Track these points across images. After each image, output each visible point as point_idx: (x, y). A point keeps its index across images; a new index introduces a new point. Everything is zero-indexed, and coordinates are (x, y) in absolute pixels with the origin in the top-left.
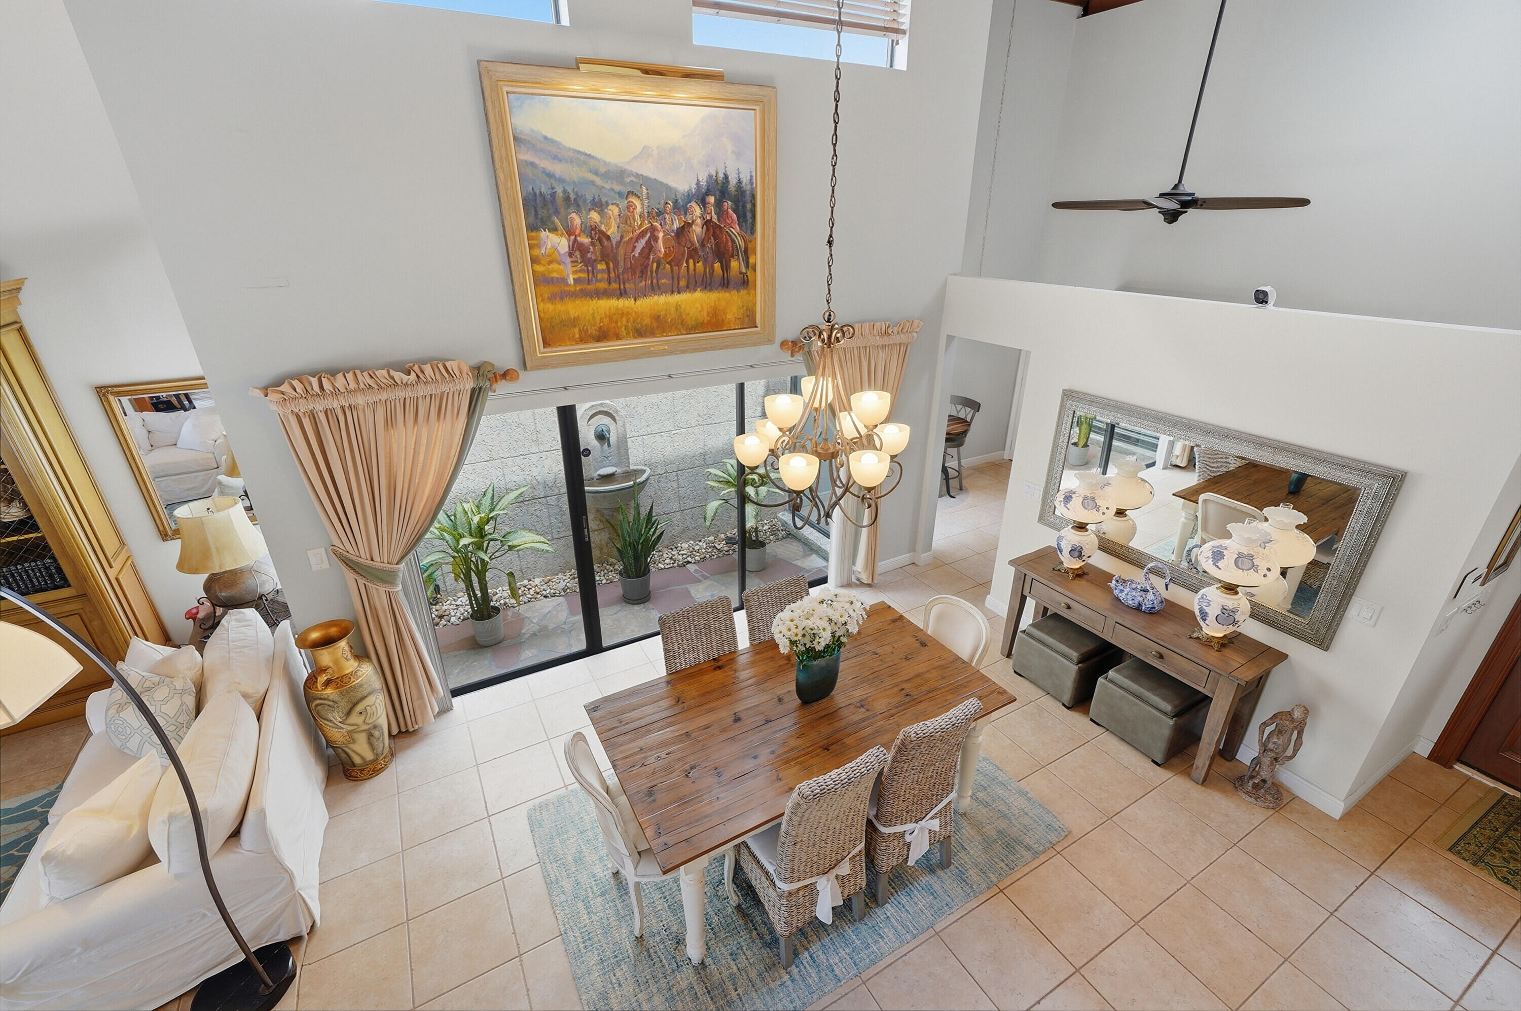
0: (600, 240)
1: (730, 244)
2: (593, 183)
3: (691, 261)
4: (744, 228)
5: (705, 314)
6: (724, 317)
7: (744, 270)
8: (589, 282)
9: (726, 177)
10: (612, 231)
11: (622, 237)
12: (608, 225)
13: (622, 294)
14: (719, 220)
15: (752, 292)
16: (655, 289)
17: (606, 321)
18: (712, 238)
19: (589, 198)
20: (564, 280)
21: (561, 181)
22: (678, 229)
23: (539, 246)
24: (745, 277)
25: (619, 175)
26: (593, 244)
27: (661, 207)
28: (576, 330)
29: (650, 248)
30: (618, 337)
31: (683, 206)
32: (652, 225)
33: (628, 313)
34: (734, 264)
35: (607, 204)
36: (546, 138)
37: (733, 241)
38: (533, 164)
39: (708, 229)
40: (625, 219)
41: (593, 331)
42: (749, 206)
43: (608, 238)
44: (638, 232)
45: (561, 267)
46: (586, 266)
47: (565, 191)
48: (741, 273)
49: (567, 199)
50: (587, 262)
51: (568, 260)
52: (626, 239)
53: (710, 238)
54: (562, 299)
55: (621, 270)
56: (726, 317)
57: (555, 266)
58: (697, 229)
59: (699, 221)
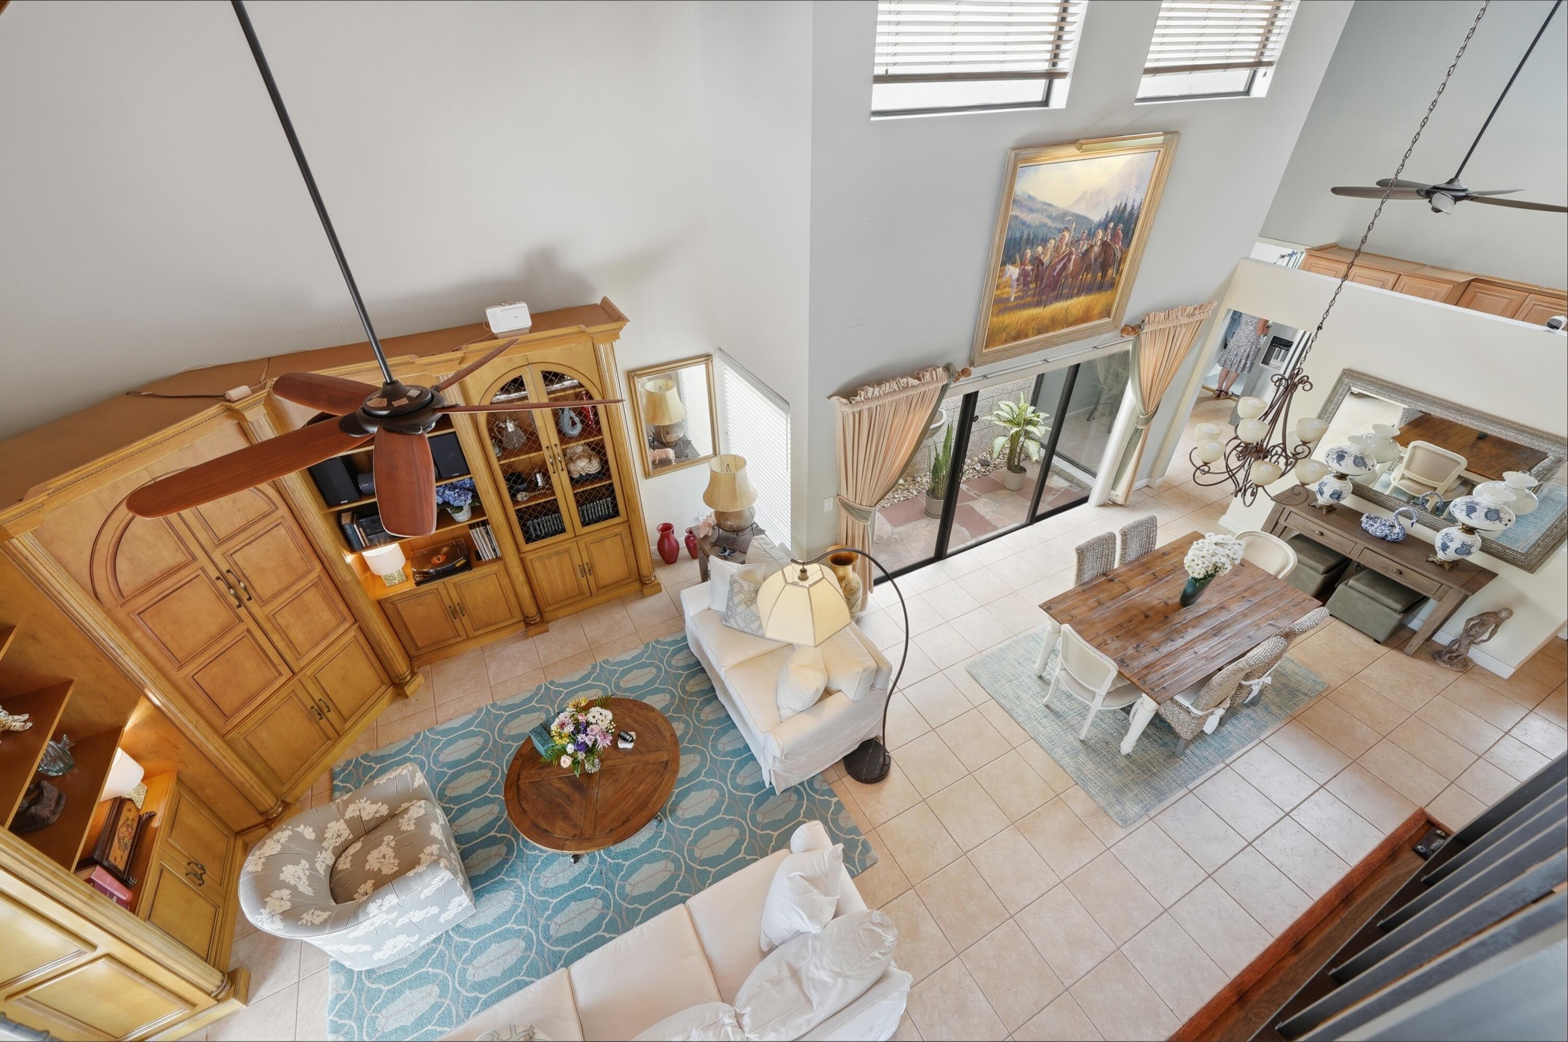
0: (1038, 267)
2: (1046, 225)
3: (1085, 274)
5: (1081, 312)
6: (1091, 312)
7: (1114, 275)
8: (1022, 298)
9: (1126, 205)
10: (1046, 260)
11: (1051, 262)
12: (1045, 255)
13: (1038, 304)
14: (1111, 240)
15: (1115, 291)
16: (1058, 298)
17: (1023, 325)
18: (1103, 254)
19: (1041, 236)
20: (1008, 299)
21: (1029, 226)
22: (1085, 251)
23: (1003, 276)
24: (1114, 281)
25: (1063, 216)
26: (1032, 270)
27: (1080, 235)
28: (1004, 335)
29: (1065, 267)
30: (1026, 337)
31: (1093, 233)
32: (1071, 250)
33: (1038, 318)
34: (1110, 272)
35: (1050, 238)
36: (1029, 196)
37: (1115, 254)
38: (1018, 218)
40: (1057, 249)
41: (1013, 333)
42: (1133, 225)
43: (1043, 264)
44: (1061, 257)
45: (1011, 289)
46: (1024, 286)
47: (1029, 234)
48: (1112, 278)
49: (1028, 239)
50: (1026, 284)
51: (1016, 284)
52: (1053, 263)
53: (1101, 255)
54: (1004, 312)
55: (1043, 285)
56: (1093, 313)
57: (1007, 289)
58: (1096, 249)
59: (1099, 243)
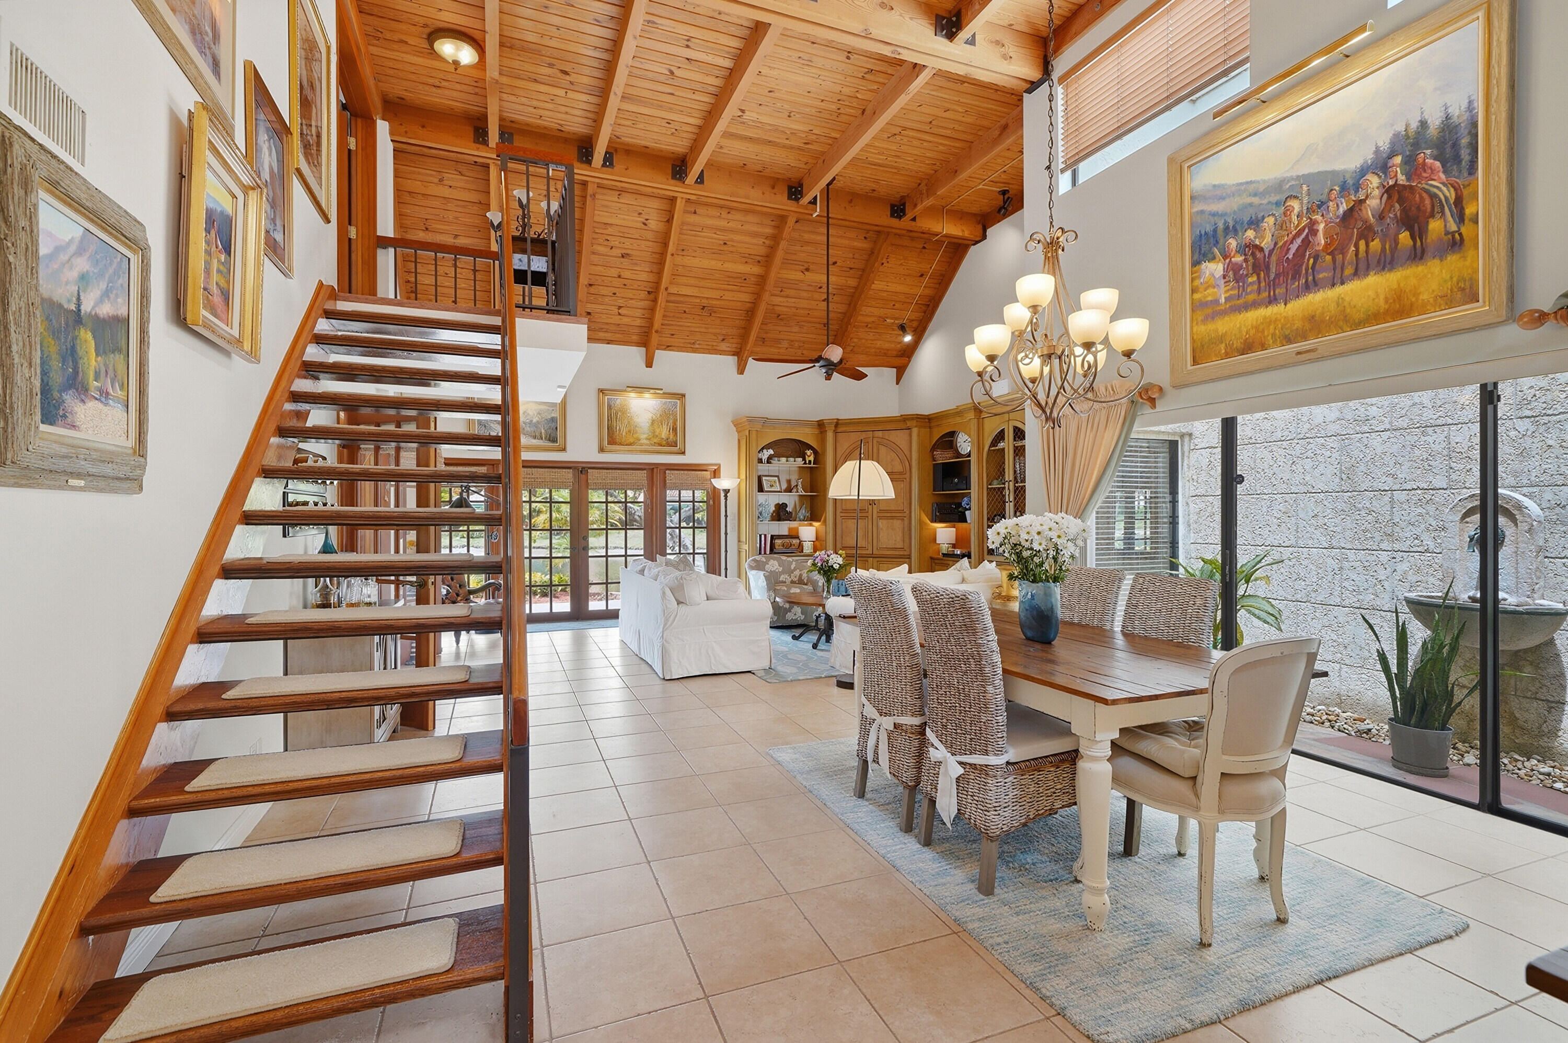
0: (1253, 254)
1: (1428, 202)
2: (1251, 205)
3: (1362, 244)
4: (1455, 173)
5: (1381, 302)
6: (1413, 299)
7: (1453, 227)
8: (1239, 297)
9: (1423, 124)
10: (1266, 242)
11: (1276, 244)
12: (1263, 238)
13: (1272, 300)
14: (1408, 179)
15: (1471, 253)
17: (1253, 332)
18: (1397, 206)
20: (1216, 302)
21: (1224, 215)
22: (1345, 213)
23: (1199, 277)
24: (1457, 236)
25: (1279, 185)
26: (1246, 260)
27: (1324, 198)
28: (1223, 346)
30: (1263, 347)
31: (1354, 184)
32: (1311, 219)
33: (1276, 320)
35: (1263, 218)
36: (1214, 186)
37: (1433, 196)
38: (1202, 212)
39: (1389, 197)
40: (1281, 226)
41: (1238, 344)
42: (1464, 141)
43: (1261, 249)
44: (1293, 233)
45: (1215, 290)
47: (1225, 222)
48: (1447, 233)
49: (1226, 229)
50: (1239, 279)
51: (1223, 281)
52: (1280, 244)
53: (1392, 206)
54: (1213, 318)
55: (1272, 276)
56: (1417, 300)
57: (1210, 291)
58: (1374, 203)
59: (1377, 193)
